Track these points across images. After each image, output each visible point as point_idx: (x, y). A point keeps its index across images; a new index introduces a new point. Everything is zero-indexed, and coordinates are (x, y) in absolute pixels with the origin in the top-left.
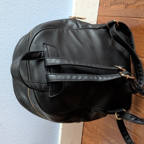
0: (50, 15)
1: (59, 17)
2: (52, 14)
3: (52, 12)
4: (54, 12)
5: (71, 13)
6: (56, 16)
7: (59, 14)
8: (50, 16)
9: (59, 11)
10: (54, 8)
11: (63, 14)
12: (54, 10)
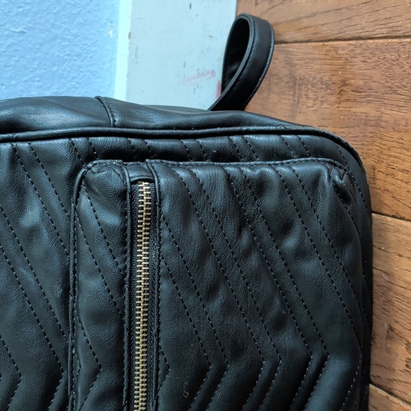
0: (11, 41)
1: (57, 53)
2: (21, 38)
3: (20, 29)
4: (30, 28)
5: (111, 32)
6: (41, 44)
7: (55, 38)
8: (9, 46)
9: (53, 25)
10: (28, 7)
11: (76, 36)
12: (28, 19)
